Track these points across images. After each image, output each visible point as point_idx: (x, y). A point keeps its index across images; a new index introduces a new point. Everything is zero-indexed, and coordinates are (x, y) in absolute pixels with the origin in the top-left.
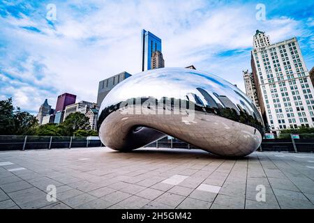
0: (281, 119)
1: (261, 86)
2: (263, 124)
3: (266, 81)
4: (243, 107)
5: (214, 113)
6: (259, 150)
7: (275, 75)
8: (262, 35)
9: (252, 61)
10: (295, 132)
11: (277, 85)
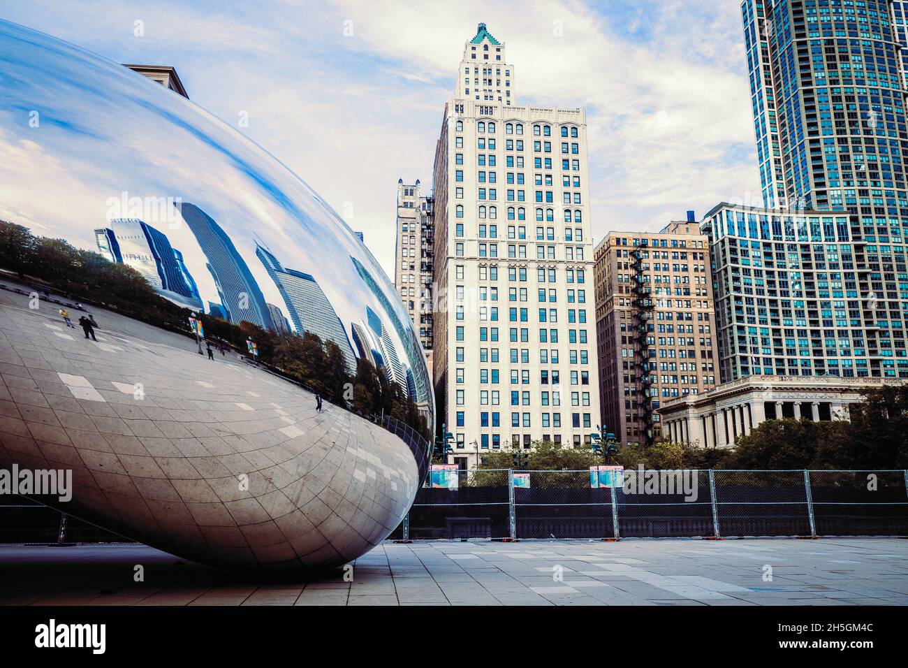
0: (490, 410)
1: (451, 265)
2: (431, 424)
3: (472, 249)
4: (372, 342)
5: (243, 350)
6: (397, 536)
7: (502, 232)
8: (492, 52)
9: (442, 145)
10: (519, 463)
11: (503, 272)
